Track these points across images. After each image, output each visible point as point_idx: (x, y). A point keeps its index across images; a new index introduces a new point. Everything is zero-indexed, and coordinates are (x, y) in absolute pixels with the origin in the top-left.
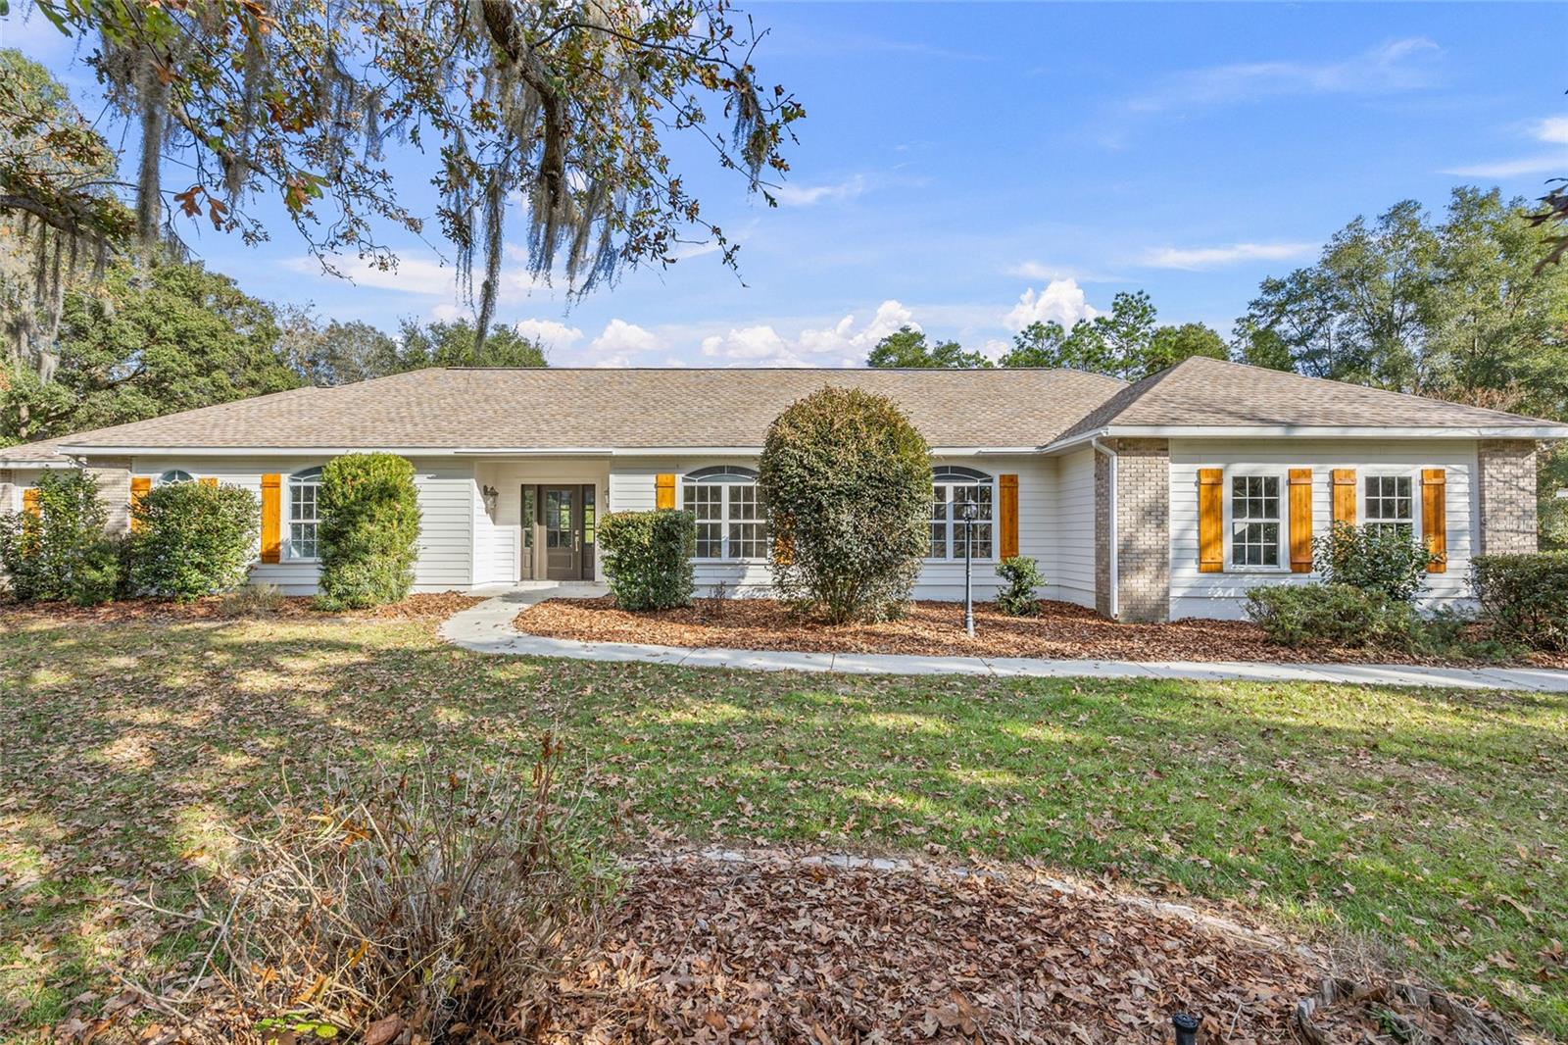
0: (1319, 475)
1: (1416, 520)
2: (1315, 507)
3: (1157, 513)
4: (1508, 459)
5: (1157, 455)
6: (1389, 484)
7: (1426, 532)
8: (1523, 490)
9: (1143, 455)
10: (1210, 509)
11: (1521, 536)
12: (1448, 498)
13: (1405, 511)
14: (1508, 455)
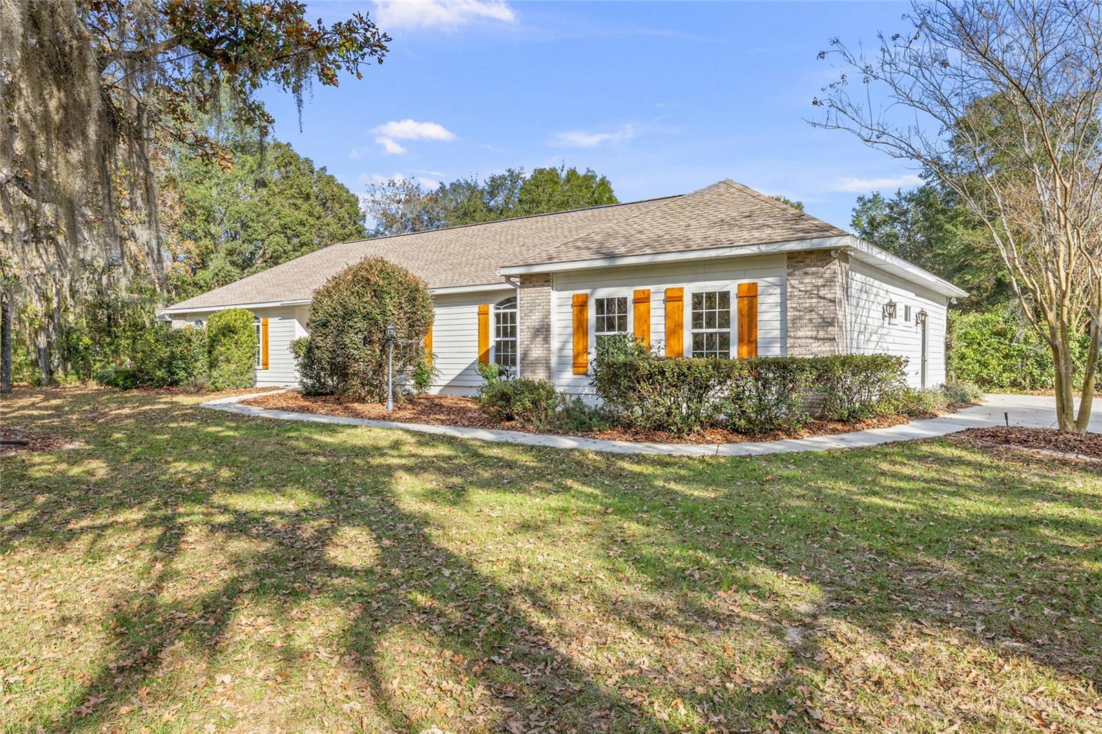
0: (657, 292)
1: (733, 330)
2: (653, 320)
3: (543, 331)
4: (808, 269)
5: (543, 286)
6: (710, 296)
7: (741, 341)
8: (824, 298)
9: (534, 286)
10: (580, 327)
11: (821, 342)
12: (761, 308)
13: (725, 322)
14: (809, 266)
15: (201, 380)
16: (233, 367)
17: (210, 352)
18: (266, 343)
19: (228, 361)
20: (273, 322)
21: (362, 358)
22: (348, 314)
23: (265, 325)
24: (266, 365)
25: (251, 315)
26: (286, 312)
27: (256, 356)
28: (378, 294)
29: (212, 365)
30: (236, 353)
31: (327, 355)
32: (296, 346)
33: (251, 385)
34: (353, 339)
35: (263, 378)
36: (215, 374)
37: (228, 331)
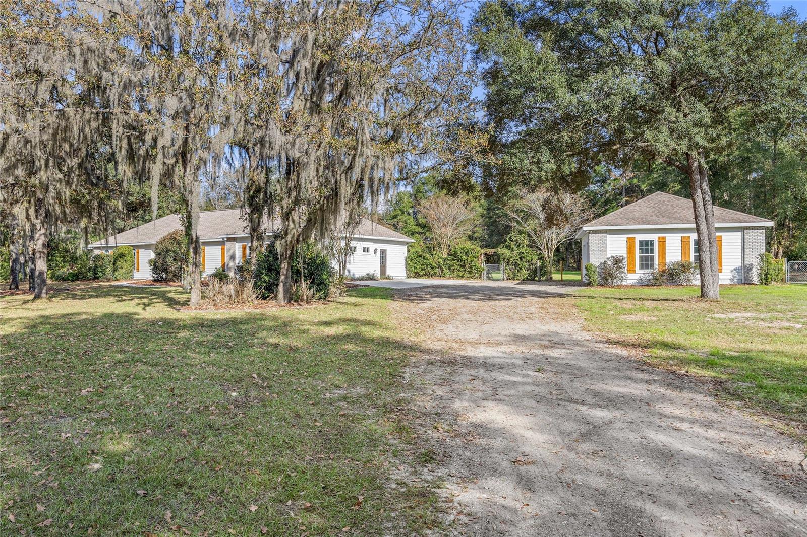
3: (233, 257)
10: (244, 255)
15: (109, 276)
16: (124, 270)
17: (114, 264)
18: (138, 260)
19: (122, 268)
20: (141, 251)
21: (174, 266)
22: (168, 251)
23: (138, 253)
24: (138, 270)
25: (132, 248)
26: (147, 247)
27: (134, 266)
28: (179, 244)
29: (115, 270)
30: (125, 265)
31: (160, 265)
32: (150, 261)
33: (132, 277)
34: (170, 260)
35: (137, 275)
36: (116, 273)
37: (122, 256)
